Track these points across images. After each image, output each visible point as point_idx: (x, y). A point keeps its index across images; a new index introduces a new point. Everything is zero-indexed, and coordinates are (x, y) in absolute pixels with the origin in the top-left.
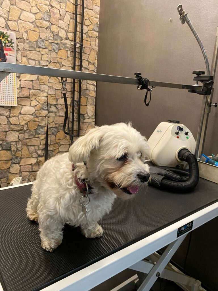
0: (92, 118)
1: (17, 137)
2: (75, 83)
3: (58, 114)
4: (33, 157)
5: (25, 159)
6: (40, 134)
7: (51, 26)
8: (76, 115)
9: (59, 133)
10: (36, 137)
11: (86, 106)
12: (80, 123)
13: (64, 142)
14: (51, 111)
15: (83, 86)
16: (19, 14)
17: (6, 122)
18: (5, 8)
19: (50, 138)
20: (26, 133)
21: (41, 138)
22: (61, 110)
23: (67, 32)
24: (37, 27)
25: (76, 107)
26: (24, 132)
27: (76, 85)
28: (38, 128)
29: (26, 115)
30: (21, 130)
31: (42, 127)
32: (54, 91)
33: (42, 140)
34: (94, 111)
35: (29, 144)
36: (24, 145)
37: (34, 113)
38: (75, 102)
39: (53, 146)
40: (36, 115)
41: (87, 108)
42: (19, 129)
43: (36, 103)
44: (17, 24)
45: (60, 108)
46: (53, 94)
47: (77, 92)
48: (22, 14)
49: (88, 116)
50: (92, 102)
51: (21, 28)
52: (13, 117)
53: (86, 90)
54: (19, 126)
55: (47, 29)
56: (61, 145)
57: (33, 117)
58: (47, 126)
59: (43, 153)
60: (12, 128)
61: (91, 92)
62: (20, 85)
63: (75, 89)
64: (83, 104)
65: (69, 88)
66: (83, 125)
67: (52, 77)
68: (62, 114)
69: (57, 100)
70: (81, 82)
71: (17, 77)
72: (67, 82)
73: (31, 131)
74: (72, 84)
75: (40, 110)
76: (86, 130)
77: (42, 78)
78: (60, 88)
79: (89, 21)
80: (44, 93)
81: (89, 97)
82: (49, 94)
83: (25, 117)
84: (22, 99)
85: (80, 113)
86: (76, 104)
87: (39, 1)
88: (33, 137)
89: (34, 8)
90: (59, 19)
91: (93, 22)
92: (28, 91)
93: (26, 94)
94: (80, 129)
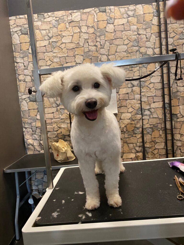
2: (165, 89)
3: (151, 117)
4: (133, 153)
5: (126, 154)
6: (136, 134)
7: (139, 49)
8: (168, 116)
9: (154, 132)
10: (134, 136)
11: (178, 107)
12: (173, 122)
13: (159, 141)
14: (145, 114)
15: (173, 89)
16: (116, 49)
18: (106, 48)
19: (146, 137)
20: (126, 133)
21: (138, 137)
22: (154, 113)
23: (154, 49)
24: (129, 53)
25: (168, 109)
26: (124, 133)
27: (166, 90)
28: (135, 129)
29: (125, 120)
30: (122, 131)
31: (138, 128)
32: (147, 98)
33: (138, 138)
35: (129, 142)
36: (125, 143)
37: (131, 117)
38: (165, 104)
39: (149, 144)
40: (132, 119)
41: (180, 108)
43: (132, 109)
44: (115, 56)
45: (153, 111)
46: (146, 101)
47: (168, 95)
48: (118, 48)
49: (181, 115)
51: (118, 58)
53: (177, 92)
54: (121, 128)
55: (137, 52)
56: (156, 143)
57: (130, 121)
58: (141, 127)
59: (141, 149)
61: (182, 93)
62: (119, 98)
63: (165, 93)
64: (175, 105)
65: (160, 93)
66: (177, 124)
67: (144, 87)
68: (155, 116)
69: (150, 105)
70: (171, 86)
71: (117, 93)
72: (158, 88)
73: (130, 132)
74: (162, 89)
75: (135, 115)
76: (180, 129)
77: (136, 89)
78: (152, 94)
79: (174, 33)
80: (138, 101)
81: (181, 98)
82: (143, 101)
83: (124, 122)
84: (121, 108)
85: (172, 113)
86: (167, 106)
87: (129, 35)
88: (131, 136)
89: (125, 41)
90: (146, 42)
91: (178, 32)
92: (125, 102)
93: (124, 104)
94: (174, 128)
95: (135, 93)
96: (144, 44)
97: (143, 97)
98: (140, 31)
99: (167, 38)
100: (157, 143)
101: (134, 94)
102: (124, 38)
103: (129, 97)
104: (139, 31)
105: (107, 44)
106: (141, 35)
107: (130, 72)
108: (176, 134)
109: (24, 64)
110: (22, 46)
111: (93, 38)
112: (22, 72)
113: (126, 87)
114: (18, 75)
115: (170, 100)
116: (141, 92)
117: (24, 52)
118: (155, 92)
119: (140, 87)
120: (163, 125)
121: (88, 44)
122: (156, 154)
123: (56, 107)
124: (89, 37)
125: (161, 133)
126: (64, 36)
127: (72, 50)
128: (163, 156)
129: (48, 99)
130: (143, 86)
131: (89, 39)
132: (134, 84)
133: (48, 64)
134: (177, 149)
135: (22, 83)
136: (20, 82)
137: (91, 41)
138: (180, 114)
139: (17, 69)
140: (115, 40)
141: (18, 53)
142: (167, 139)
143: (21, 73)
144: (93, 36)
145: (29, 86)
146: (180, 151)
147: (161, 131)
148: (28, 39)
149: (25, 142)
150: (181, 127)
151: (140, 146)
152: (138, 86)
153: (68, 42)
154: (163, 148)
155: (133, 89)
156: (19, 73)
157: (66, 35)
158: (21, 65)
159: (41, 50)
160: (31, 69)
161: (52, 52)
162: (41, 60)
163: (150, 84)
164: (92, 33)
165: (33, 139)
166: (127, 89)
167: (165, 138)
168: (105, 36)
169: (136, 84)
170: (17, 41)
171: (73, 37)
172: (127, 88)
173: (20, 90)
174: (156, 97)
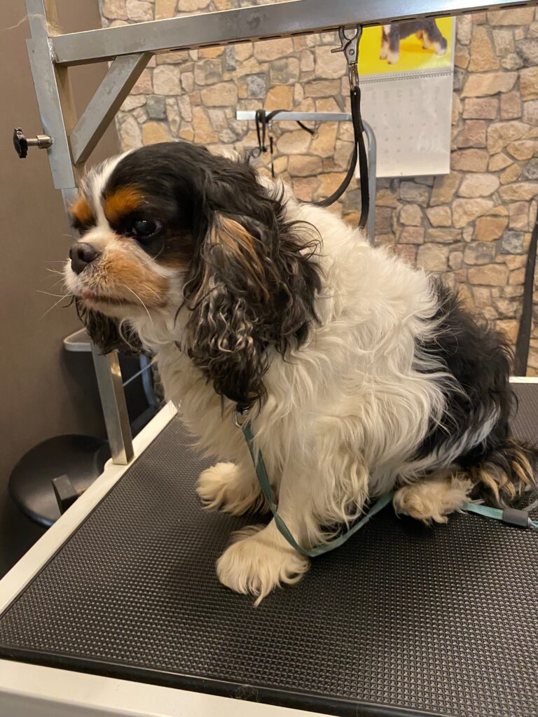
1: (445, 260)
6: (508, 253)
10: (498, 261)
17: (418, 221)
20: (469, 249)
21: (512, 266)
26: (465, 247)
28: (505, 236)
29: (472, 201)
30: (456, 242)
31: (517, 234)
33: (512, 271)
35: (476, 281)
36: (463, 282)
37: (497, 191)
40: (500, 197)
42: (450, 238)
43: (504, 160)
52: (437, 205)
54: (452, 230)
57: (490, 204)
58: (531, 230)
59: (515, 309)
60: (431, 236)
62: (461, 114)
71: (455, 90)
73: (485, 245)
75: (515, 182)
77: (533, 79)
80: (535, 126)
83: (469, 206)
84: (462, 154)
88: (486, 261)
92: (482, 129)
93: (477, 137)
95: (527, 92)
101: (522, 96)
103: (499, 110)
113: (496, 67)
114: (107, 21)
123: (232, 140)
129: (204, 111)
132: (530, 56)
143: (116, 12)
151: (515, 297)
155: (522, 77)
156: (111, 12)
166: (497, 77)
172: (497, 71)
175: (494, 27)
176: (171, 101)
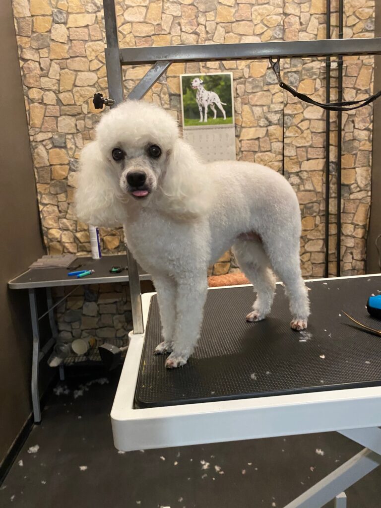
0: (365, 190)
2: (330, 132)
3: (302, 188)
8: (333, 187)
9: (304, 219)
11: (353, 170)
12: (342, 201)
13: (314, 236)
15: (346, 134)
18: (218, 40)
22: (307, 180)
25: (334, 173)
27: (333, 136)
32: (295, 150)
34: (369, 176)
38: (331, 164)
41: (356, 173)
45: (305, 178)
46: (293, 155)
47: (335, 146)
49: (358, 186)
50: (366, 160)
53: (353, 140)
56: (308, 242)
61: (363, 142)
62: (240, 148)
63: (331, 142)
64: (347, 167)
65: (319, 141)
66: (349, 205)
67: (290, 128)
68: (309, 186)
69: (300, 163)
70: (342, 127)
71: (236, 136)
72: (317, 131)
74: (325, 134)
76: (354, 214)
77: (274, 131)
78: (305, 143)
79: (355, 18)
80: (279, 155)
81: (359, 153)
82: (287, 156)
85: (342, 183)
86: (333, 168)
87: (265, 13)
89: (258, 26)
90: (299, 31)
91: (362, 17)
92: (252, 156)
94: (343, 212)
95: (272, 138)
96: (295, 36)
97: (287, 147)
98: (289, 7)
99: (340, 27)
100: (309, 240)
101: (270, 140)
102: (256, 20)
103: (259, 147)
104: (286, 7)
105: (220, 31)
106: (290, 17)
107: (263, 94)
108: (345, 223)
109: (40, 64)
110: (34, 24)
111: (190, 16)
112: (37, 81)
113: (256, 125)
114: (26, 88)
115: (340, 155)
116: (284, 138)
117: (40, 36)
118: (311, 137)
119: (284, 127)
120: (322, 205)
121: (179, 28)
122: (306, 263)
124: (183, 14)
125: (318, 221)
126: (128, 7)
127: (145, 40)
128: (319, 265)
130: (289, 124)
131: (183, 17)
132: (272, 120)
133: (92, 68)
134: (345, 252)
135: (37, 107)
136: (31, 105)
137: (186, 21)
138: (356, 185)
139: (25, 75)
140: (237, 23)
141: (26, 38)
142: (329, 233)
143: (33, 83)
144: (190, 11)
145: (52, 113)
146: (351, 256)
147: (318, 218)
148: (49, 7)
149: (44, 234)
150: (356, 211)
152: (279, 124)
153: (138, 20)
154: (319, 250)
155: (269, 130)
156: (30, 83)
157: (133, 5)
158: (32, 65)
159: (78, 34)
160: (55, 76)
161: (103, 42)
162: (78, 58)
163: (302, 121)
164: (189, 5)
165: (60, 229)
166: (256, 130)
167: (326, 232)
168: (216, 13)
169: (276, 119)
170: (24, 10)
171: (149, 11)
172: (256, 127)
173: (31, 122)
174: (312, 149)
175: (253, 105)
176: (70, 137)
